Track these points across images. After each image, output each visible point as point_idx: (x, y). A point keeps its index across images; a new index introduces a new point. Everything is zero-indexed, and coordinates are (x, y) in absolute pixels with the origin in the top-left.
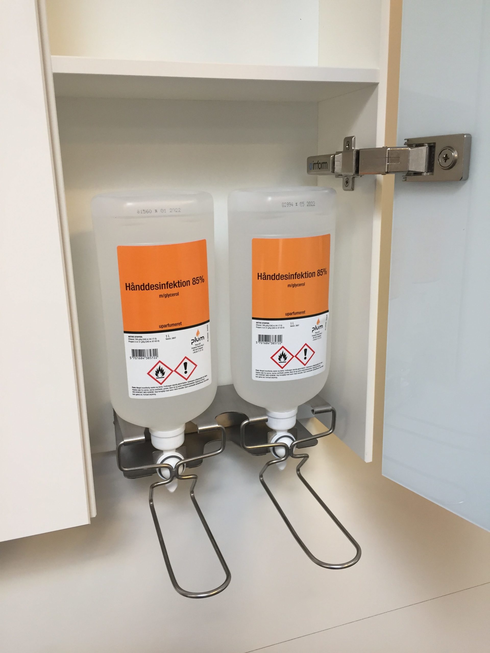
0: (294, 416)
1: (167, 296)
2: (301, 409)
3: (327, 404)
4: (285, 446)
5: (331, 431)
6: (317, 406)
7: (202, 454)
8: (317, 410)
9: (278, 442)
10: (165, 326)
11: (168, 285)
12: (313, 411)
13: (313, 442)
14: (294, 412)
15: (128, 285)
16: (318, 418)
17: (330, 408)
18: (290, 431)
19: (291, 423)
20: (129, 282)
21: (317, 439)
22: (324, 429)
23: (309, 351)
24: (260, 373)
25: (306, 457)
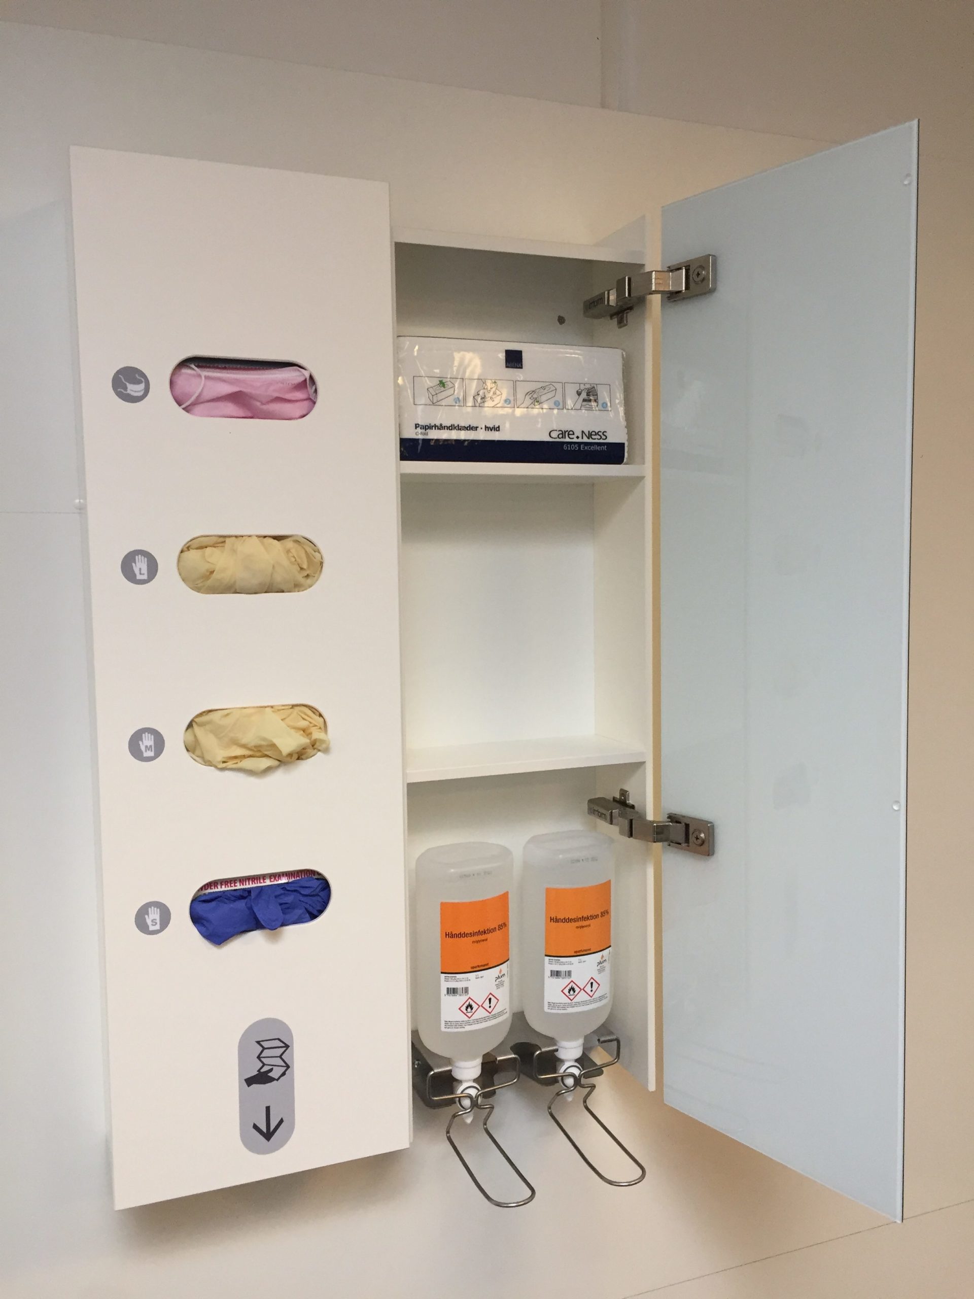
0: (579, 1046)
1: (478, 942)
2: (587, 1039)
3: (611, 1033)
4: (573, 1075)
5: (616, 1060)
6: (603, 1035)
7: (494, 1085)
8: (602, 1039)
9: (567, 1071)
10: (476, 967)
11: (479, 933)
12: (599, 1040)
13: (599, 1072)
14: (580, 1041)
15: (447, 933)
16: (602, 1047)
17: (614, 1037)
18: (577, 1061)
19: (578, 1053)
20: (449, 931)
21: (603, 1069)
22: (608, 1058)
23: (594, 984)
24: (552, 1005)
25: (593, 1087)
